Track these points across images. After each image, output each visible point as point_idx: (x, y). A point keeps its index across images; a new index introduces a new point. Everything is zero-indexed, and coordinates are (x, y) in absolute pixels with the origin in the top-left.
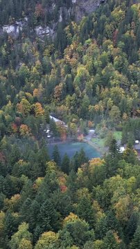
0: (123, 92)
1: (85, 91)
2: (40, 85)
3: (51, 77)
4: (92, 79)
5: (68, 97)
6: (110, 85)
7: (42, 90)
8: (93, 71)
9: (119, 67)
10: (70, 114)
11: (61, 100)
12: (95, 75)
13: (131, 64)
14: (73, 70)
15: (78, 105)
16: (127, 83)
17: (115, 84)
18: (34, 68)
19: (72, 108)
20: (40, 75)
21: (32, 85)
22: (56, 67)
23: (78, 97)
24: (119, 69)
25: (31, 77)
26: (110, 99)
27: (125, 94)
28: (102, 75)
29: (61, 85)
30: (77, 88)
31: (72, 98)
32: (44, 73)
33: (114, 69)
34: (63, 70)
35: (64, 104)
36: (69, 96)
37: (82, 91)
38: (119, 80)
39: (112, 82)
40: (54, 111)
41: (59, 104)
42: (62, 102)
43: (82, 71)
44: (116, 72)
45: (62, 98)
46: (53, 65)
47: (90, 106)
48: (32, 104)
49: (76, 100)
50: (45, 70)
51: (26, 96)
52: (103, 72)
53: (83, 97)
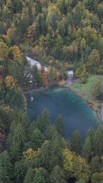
0: (95, 31)
1: (57, 31)
2: (13, 24)
3: (23, 16)
4: (64, 18)
5: (42, 38)
6: (82, 24)
7: (14, 29)
8: (64, 10)
9: (89, 5)
10: (45, 55)
11: (34, 40)
12: (65, 14)
13: (101, 3)
14: (44, 9)
15: (52, 45)
16: (98, 22)
17: (87, 23)
18: (5, 7)
19: (46, 48)
20: (12, 14)
21: (5, 24)
22: (27, 5)
23: (52, 38)
24: (89, 7)
25: (3, 16)
26: (83, 39)
27: (98, 34)
28: (73, 14)
29: (34, 25)
30: (50, 28)
31: (46, 38)
32: (15, 12)
33: (84, 7)
34: (34, 9)
35: (38, 44)
36: (42, 36)
37: (55, 31)
38: (91, 19)
39: (84, 22)
40: (29, 51)
41: (32, 44)
42: (36, 42)
43: (53, 10)
44: (87, 11)
45: (35, 38)
46: (24, 4)
47: (65, 47)
48: (9, 47)
49: (50, 40)
50: (16, 9)
51: (3, 38)
52: (74, 10)
53: (56, 37)
